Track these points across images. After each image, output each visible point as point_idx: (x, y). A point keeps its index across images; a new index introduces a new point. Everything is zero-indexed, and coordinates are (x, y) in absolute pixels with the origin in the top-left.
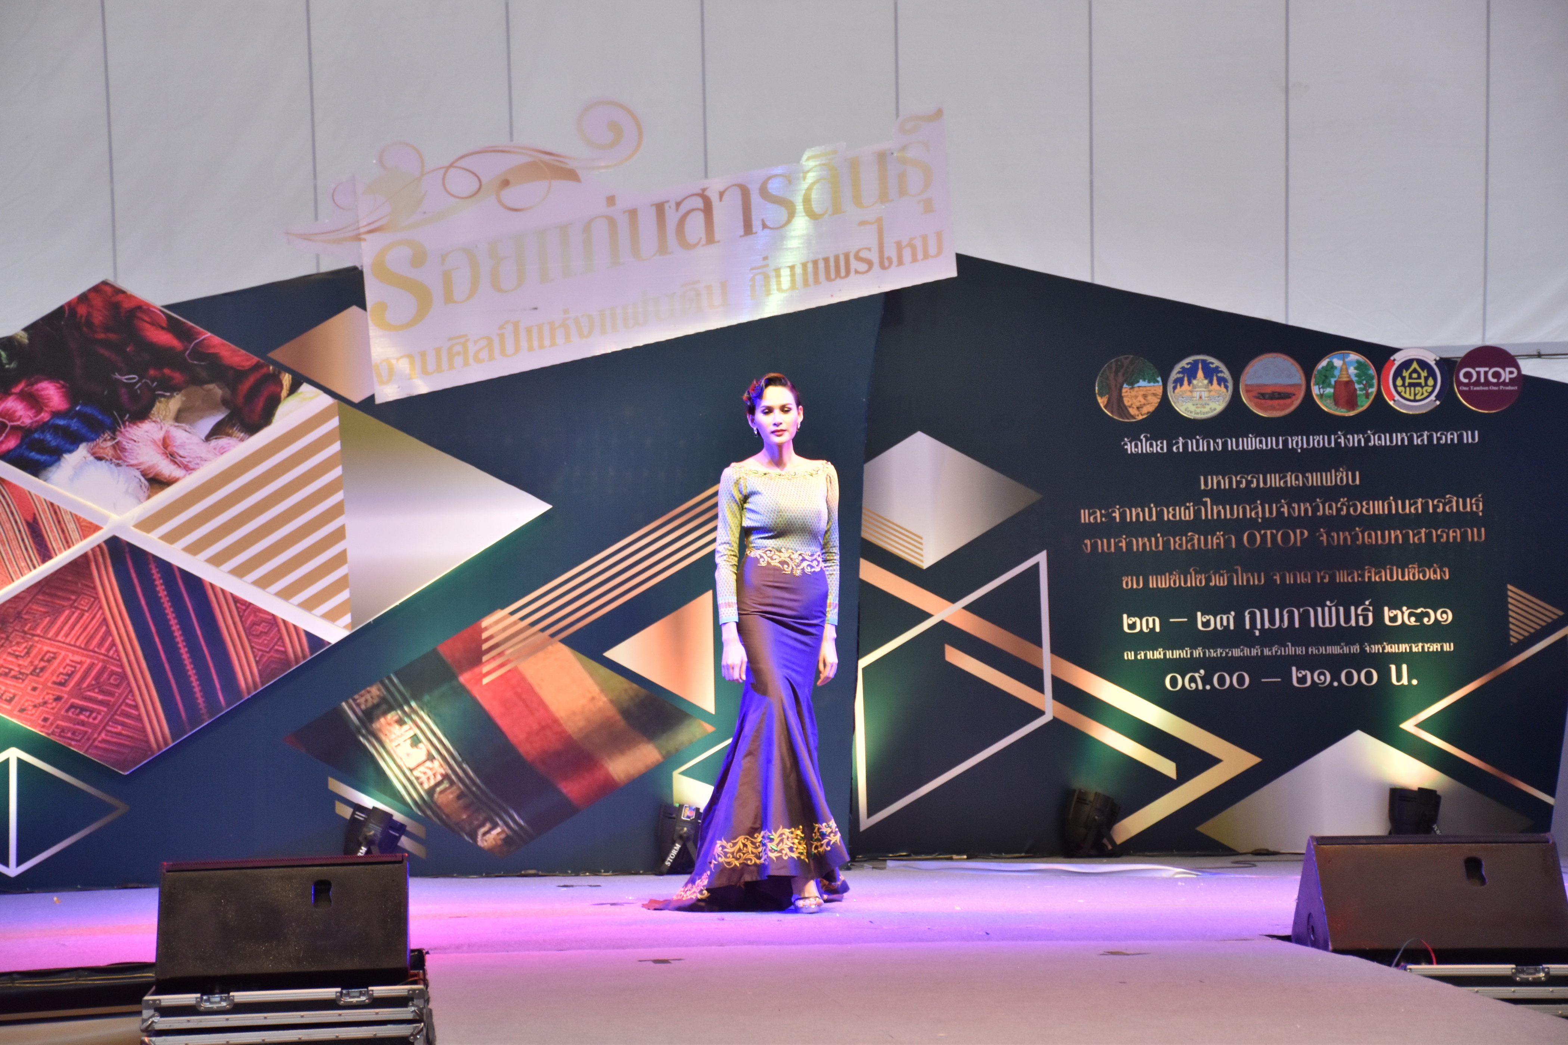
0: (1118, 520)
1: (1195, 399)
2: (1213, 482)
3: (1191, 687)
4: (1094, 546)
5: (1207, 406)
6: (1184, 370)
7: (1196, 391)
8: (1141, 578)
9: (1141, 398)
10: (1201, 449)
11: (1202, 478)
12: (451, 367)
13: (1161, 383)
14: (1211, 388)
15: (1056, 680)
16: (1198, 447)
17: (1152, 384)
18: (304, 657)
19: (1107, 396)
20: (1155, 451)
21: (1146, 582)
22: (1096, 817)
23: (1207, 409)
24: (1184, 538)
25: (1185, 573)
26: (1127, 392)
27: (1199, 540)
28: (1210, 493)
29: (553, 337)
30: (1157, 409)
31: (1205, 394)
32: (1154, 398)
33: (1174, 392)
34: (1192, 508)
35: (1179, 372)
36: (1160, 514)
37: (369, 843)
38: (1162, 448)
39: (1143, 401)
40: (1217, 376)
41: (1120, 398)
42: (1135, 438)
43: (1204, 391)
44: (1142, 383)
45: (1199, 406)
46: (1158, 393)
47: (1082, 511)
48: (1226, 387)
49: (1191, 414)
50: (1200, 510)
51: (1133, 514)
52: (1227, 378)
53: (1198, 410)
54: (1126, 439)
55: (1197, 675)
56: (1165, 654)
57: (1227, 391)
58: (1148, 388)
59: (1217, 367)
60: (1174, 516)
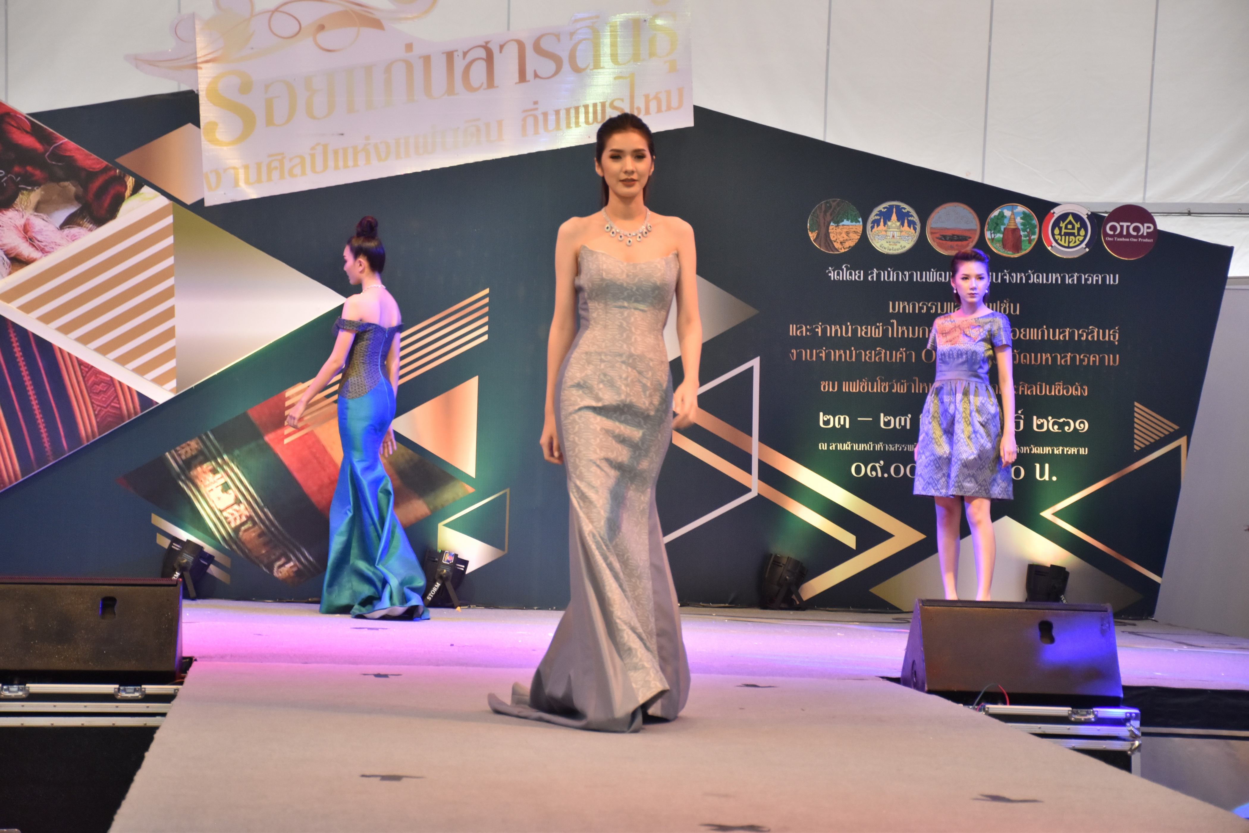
0: (820, 335)
1: (889, 237)
2: (900, 306)
3: (872, 475)
4: (799, 355)
5: (898, 244)
6: (881, 213)
7: (890, 231)
8: (836, 383)
9: (844, 235)
10: (891, 279)
11: (891, 303)
12: (269, 179)
13: (861, 223)
14: (902, 229)
15: (761, 464)
16: (889, 277)
17: (854, 223)
18: (136, 413)
19: (817, 231)
20: (853, 279)
21: (840, 387)
22: (787, 577)
23: (898, 246)
24: (873, 352)
25: (873, 381)
26: (833, 229)
27: (885, 354)
28: (897, 316)
29: (355, 160)
30: (856, 244)
31: (897, 234)
32: (855, 235)
33: (871, 231)
34: (881, 328)
35: (877, 215)
36: (855, 331)
37: (182, 569)
38: (859, 277)
39: (846, 237)
40: (908, 220)
41: (827, 234)
42: (838, 267)
43: (897, 231)
44: (846, 222)
45: (891, 243)
46: (859, 232)
47: (791, 326)
48: (915, 229)
49: (884, 250)
50: (888, 329)
51: (833, 330)
52: (916, 221)
53: (891, 247)
54: (830, 268)
55: (877, 465)
56: (852, 447)
57: (916, 232)
58: (851, 227)
59: (908, 212)
60: (866, 333)
